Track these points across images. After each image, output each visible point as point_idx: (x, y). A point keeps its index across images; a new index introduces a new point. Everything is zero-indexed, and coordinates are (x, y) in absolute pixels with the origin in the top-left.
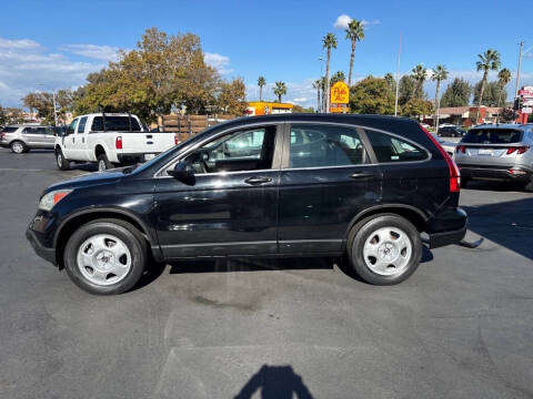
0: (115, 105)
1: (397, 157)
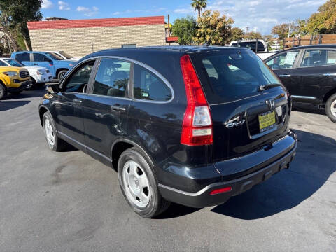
1: (147, 95)
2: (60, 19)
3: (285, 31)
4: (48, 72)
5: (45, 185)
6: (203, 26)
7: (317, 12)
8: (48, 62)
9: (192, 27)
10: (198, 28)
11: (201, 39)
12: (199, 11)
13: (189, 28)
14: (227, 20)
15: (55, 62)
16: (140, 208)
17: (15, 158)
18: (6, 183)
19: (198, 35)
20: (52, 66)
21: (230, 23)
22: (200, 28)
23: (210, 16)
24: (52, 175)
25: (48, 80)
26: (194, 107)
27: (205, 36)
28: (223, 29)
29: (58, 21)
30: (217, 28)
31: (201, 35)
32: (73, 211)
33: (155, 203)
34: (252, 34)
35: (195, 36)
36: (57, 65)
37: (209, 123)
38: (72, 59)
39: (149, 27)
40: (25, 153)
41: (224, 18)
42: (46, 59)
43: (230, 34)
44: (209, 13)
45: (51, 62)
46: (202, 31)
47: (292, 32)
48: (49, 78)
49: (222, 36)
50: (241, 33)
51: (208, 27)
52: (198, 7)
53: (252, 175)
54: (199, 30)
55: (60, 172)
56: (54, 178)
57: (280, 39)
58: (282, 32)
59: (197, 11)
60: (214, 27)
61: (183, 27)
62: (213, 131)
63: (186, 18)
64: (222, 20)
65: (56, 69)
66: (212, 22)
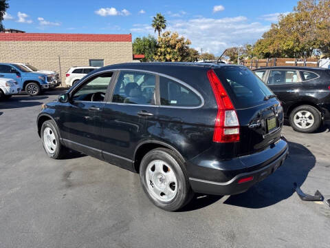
0: (271, 52)
1: (175, 102)
2: (17, 31)
3: (234, 54)
4: (16, 83)
5: (61, 189)
6: (163, 46)
7: (262, 38)
8: (15, 74)
9: (153, 46)
10: (158, 47)
11: (162, 57)
12: (159, 31)
13: (150, 46)
14: (185, 41)
15: (22, 74)
16: (164, 203)
17: (14, 166)
18: (18, 189)
19: (159, 54)
20: (20, 78)
21: (188, 44)
22: (161, 47)
23: (170, 36)
24: (63, 180)
25: (16, 92)
26: (223, 111)
27: (165, 55)
28: (181, 49)
29: (14, 33)
30: (177, 48)
31: (161, 53)
32: (98, 210)
33: (183, 196)
34: (206, 55)
35: (156, 54)
36: (25, 77)
37: (237, 124)
38: (38, 72)
39: (116, 44)
40: (23, 161)
41: (182, 39)
42: (14, 71)
43: (188, 54)
44: (169, 34)
45: (18, 74)
46: (163, 50)
47: (240, 55)
48: (18, 89)
49: (181, 56)
50: (196, 53)
51: (168, 47)
52: (158, 28)
53: (266, 167)
54: (159, 49)
55: (68, 177)
56: (64, 183)
57: (231, 60)
58: (232, 54)
59: (157, 32)
60: (173, 47)
61: (144, 45)
62: (240, 131)
63: (147, 37)
64: (180, 41)
65: (23, 81)
66: (172, 42)
